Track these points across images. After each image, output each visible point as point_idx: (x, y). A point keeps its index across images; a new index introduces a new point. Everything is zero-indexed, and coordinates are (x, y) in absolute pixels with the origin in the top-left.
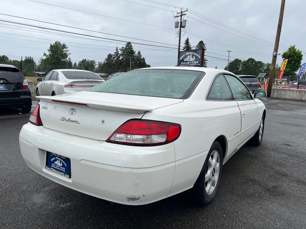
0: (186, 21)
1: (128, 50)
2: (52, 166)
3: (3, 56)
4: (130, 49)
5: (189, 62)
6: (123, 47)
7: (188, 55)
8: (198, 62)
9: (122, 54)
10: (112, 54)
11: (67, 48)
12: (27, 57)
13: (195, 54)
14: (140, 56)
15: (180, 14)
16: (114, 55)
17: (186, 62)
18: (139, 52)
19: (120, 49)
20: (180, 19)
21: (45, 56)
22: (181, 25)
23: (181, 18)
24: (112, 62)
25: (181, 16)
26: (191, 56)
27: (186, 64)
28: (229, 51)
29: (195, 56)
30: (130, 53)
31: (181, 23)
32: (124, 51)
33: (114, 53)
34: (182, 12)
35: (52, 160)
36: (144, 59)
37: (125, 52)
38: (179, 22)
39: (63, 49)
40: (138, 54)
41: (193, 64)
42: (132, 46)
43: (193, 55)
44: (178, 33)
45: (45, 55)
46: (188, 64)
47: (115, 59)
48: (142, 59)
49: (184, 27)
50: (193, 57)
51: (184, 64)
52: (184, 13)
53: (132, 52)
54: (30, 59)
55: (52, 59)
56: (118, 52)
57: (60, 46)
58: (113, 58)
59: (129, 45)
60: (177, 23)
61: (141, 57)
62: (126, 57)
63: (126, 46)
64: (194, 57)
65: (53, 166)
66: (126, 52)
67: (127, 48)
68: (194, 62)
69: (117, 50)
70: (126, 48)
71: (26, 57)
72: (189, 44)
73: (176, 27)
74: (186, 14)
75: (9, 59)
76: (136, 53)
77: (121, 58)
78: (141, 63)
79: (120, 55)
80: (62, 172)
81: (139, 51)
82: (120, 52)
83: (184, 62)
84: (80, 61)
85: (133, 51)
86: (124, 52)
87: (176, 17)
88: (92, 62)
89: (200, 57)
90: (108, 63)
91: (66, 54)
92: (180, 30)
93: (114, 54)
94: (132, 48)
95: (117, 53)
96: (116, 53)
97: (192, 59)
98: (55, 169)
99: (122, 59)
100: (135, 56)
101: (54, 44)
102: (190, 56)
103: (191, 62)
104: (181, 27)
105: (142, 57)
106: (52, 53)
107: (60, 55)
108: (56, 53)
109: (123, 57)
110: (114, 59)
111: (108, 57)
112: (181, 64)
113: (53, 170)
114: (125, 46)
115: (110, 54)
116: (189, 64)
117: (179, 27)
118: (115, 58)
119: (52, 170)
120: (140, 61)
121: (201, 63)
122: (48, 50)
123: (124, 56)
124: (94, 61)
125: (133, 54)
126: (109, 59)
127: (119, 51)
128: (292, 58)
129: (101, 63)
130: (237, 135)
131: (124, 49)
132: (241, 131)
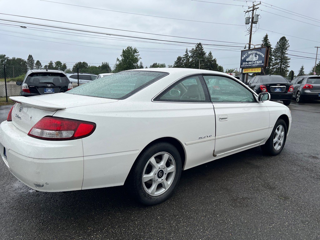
0: (258, 15)
1: (199, 51)
3: (84, 63)
5: (251, 62)
6: (193, 49)
7: (250, 55)
8: (261, 61)
9: (192, 56)
10: (181, 57)
11: (138, 52)
12: (104, 63)
13: (258, 53)
14: (211, 57)
15: (252, 9)
16: (184, 57)
17: (248, 62)
18: (210, 53)
19: (190, 51)
20: (251, 14)
22: (253, 21)
23: (253, 13)
24: (181, 65)
25: (253, 10)
26: (254, 55)
27: (248, 64)
28: (318, 47)
29: (259, 55)
30: (200, 54)
31: (253, 18)
32: (194, 52)
34: (254, 6)
36: (215, 60)
37: (195, 54)
38: (250, 18)
39: (134, 53)
40: (209, 55)
41: (256, 63)
42: (202, 47)
43: (256, 54)
44: (249, 29)
45: (118, 60)
46: (250, 64)
47: (185, 62)
48: (212, 61)
49: (256, 22)
50: (256, 56)
51: (246, 65)
52: (256, 7)
53: (203, 54)
54: (106, 64)
55: (124, 64)
56: (188, 54)
57: (132, 50)
59: (200, 46)
60: (247, 18)
61: (212, 58)
62: (196, 59)
63: (196, 48)
64: (257, 56)
66: (196, 54)
67: (197, 49)
69: (186, 52)
70: (196, 50)
71: (103, 63)
72: (268, 41)
73: (246, 24)
74: (259, 8)
75: (88, 65)
76: (207, 54)
77: (190, 60)
78: (211, 65)
79: (190, 57)
81: (210, 51)
82: (190, 54)
83: (246, 61)
84: (151, 66)
85: (204, 52)
86: (194, 54)
87: (247, 12)
88: (162, 65)
89: (263, 56)
91: (137, 58)
92: (251, 26)
93: (184, 56)
94: (203, 49)
95: (187, 55)
96: (186, 55)
97: (255, 59)
99: (192, 61)
100: (206, 58)
101: (126, 50)
102: (252, 55)
103: (254, 61)
104: (253, 22)
105: (214, 58)
106: (124, 58)
107: (131, 59)
108: (128, 58)
109: (193, 59)
110: (184, 62)
111: (178, 60)
112: (243, 64)
115: (179, 57)
116: (252, 64)
117: (250, 23)
118: (184, 60)
120: (210, 63)
121: (265, 62)
122: (121, 56)
124: (164, 64)
125: (203, 56)
126: (179, 62)
130: (206, 139)
131: (194, 51)
132: (216, 136)
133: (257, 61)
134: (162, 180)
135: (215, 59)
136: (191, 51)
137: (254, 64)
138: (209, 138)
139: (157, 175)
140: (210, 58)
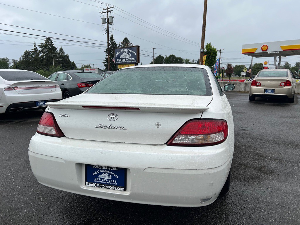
0: (113, 17)
1: (49, 46)
2: (94, 181)
4: (51, 45)
5: (125, 59)
6: (42, 44)
7: (123, 52)
8: (134, 58)
9: (42, 51)
10: (29, 51)
13: (131, 51)
14: (62, 52)
15: (106, 11)
16: (32, 52)
17: (122, 59)
18: (61, 49)
19: (39, 45)
20: (107, 15)
22: (108, 22)
23: (108, 15)
24: (30, 59)
25: (108, 12)
26: (127, 53)
27: (122, 61)
28: (153, 48)
29: (131, 53)
30: (51, 49)
31: (108, 19)
32: (44, 47)
33: (32, 50)
34: (108, 8)
35: (94, 174)
36: (67, 56)
37: (46, 49)
38: (106, 19)
40: (60, 50)
41: (130, 60)
42: (53, 42)
44: (106, 29)
46: (124, 61)
47: (34, 56)
48: (65, 56)
49: (111, 23)
50: (128, 54)
51: (120, 61)
52: (110, 9)
53: (53, 49)
56: (37, 48)
58: (31, 55)
59: (50, 41)
60: (104, 19)
61: (64, 54)
62: (47, 54)
63: (46, 42)
64: (130, 53)
65: (96, 181)
66: (47, 49)
67: (47, 44)
68: (131, 59)
69: (35, 46)
70: (46, 45)
72: (114, 40)
73: (103, 24)
74: (112, 11)
76: (58, 50)
77: (41, 55)
78: (64, 60)
79: (40, 52)
80: (112, 185)
81: (61, 47)
82: (39, 49)
83: (120, 58)
85: (55, 47)
86: (44, 49)
87: (102, 13)
88: (4, 59)
89: (135, 54)
90: (26, 61)
92: (108, 26)
93: (32, 51)
94: (53, 44)
95: (35, 50)
96: (34, 49)
97: (128, 56)
98: (101, 184)
99: (43, 56)
100: (57, 53)
102: (125, 53)
103: (128, 58)
104: (109, 23)
105: (66, 54)
109: (44, 54)
110: (33, 56)
111: (25, 54)
112: (117, 61)
113: (98, 185)
114: (44, 42)
115: (26, 51)
116: (126, 61)
117: (106, 24)
118: (33, 55)
119: (95, 185)
120: (63, 58)
121: (137, 60)
123: (45, 53)
124: (7, 58)
125: (54, 51)
126: (27, 56)
127: (38, 47)
128: (209, 54)
129: (17, 60)
131: (43, 45)
133: (130, 58)
135: (67, 55)
136: (40, 45)
137: (128, 60)
140: (61, 54)
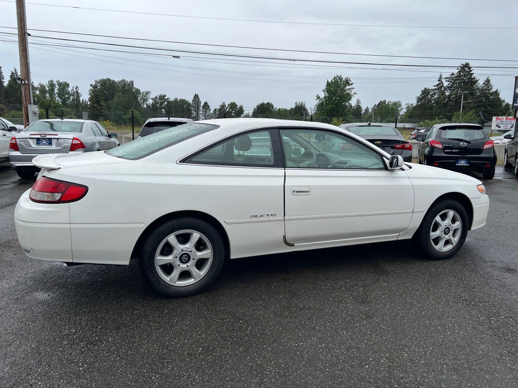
1: (464, 77)
3: (268, 103)
4: (467, 75)
6: (453, 74)
9: (449, 87)
10: (430, 89)
11: (352, 84)
12: (298, 103)
14: (488, 87)
16: (434, 90)
18: (488, 81)
19: (447, 78)
21: (318, 100)
30: (466, 83)
32: (454, 80)
33: (435, 86)
36: (496, 93)
37: (457, 83)
39: (345, 86)
40: (484, 84)
42: (471, 71)
45: (318, 97)
47: (435, 97)
48: (491, 94)
53: (473, 82)
54: (301, 105)
55: (328, 104)
56: (442, 83)
57: (341, 81)
58: (432, 96)
59: (466, 69)
61: (491, 89)
62: (458, 92)
63: (459, 72)
66: (459, 83)
67: (460, 74)
69: (440, 78)
70: (459, 76)
71: (296, 103)
75: (274, 107)
76: (481, 83)
77: (446, 94)
78: (489, 102)
79: (445, 89)
82: (446, 84)
84: (375, 105)
85: (474, 79)
86: (454, 83)
88: (395, 104)
90: (422, 104)
91: (350, 93)
93: (434, 88)
94: (472, 74)
95: (440, 86)
96: (438, 85)
99: (450, 95)
100: (478, 89)
101: (332, 81)
105: (494, 90)
106: (328, 94)
107: (339, 96)
108: (334, 94)
109: (452, 92)
110: (433, 97)
111: (423, 94)
114: (456, 72)
115: (425, 89)
118: (435, 94)
120: (487, 98)
122: (324, 91)
123: (454, 90)
124: (399, 102)
126: (424, 97)
127: (444, 81)
129: (412, 105)
130: (266, 218)
131: (454, 77)
132: (285, 215)
134: (188, 266)
135: (497, 90)
136: (449, 78)
138: (271, 218)
139: (178, 258)
140: (486, 90)
